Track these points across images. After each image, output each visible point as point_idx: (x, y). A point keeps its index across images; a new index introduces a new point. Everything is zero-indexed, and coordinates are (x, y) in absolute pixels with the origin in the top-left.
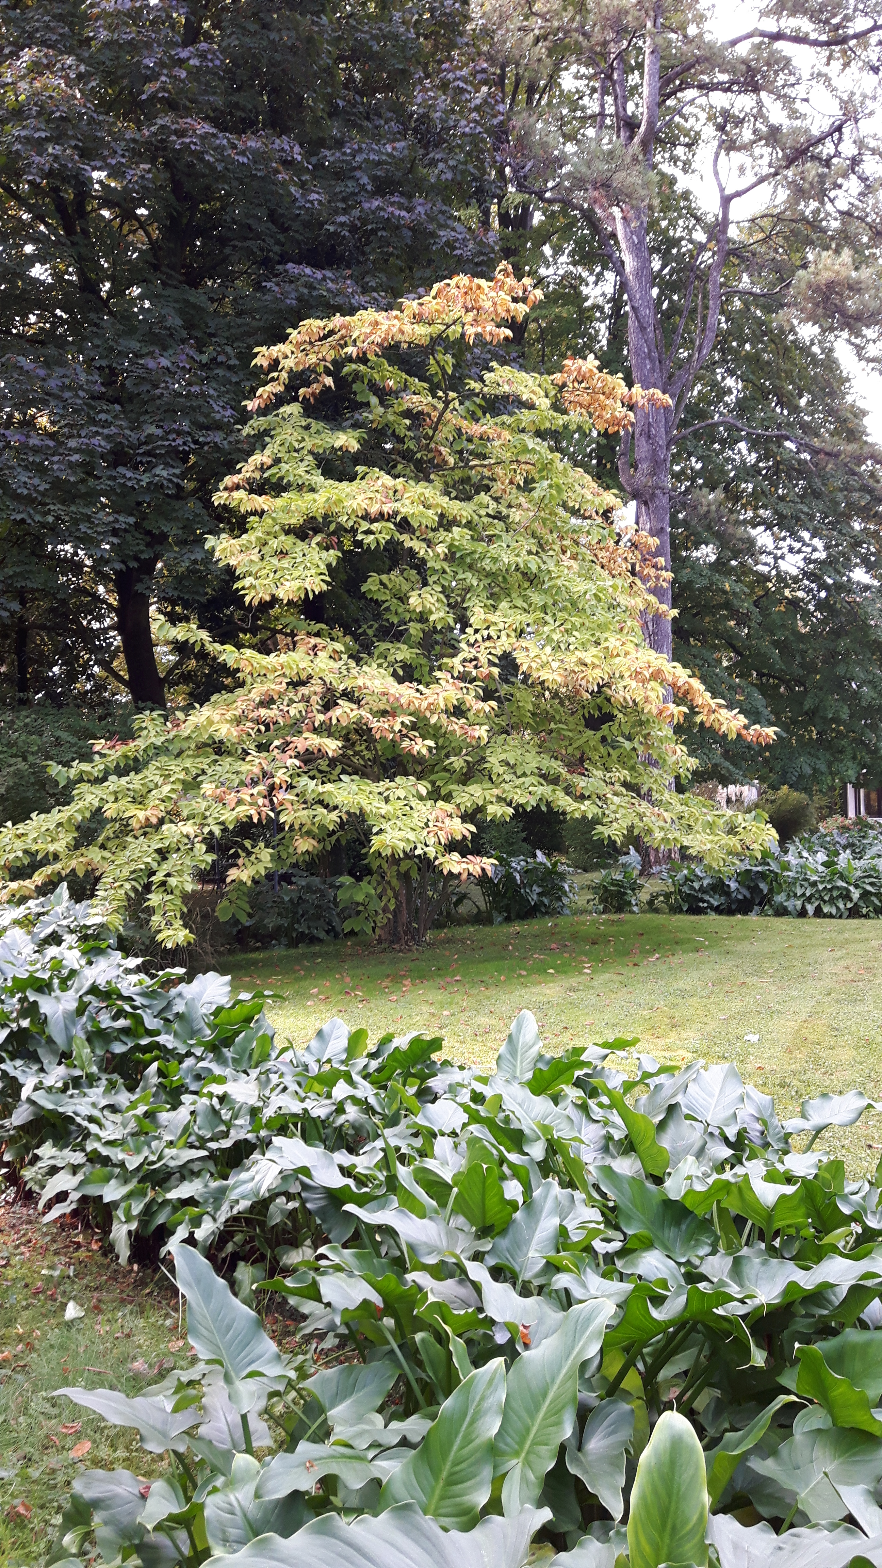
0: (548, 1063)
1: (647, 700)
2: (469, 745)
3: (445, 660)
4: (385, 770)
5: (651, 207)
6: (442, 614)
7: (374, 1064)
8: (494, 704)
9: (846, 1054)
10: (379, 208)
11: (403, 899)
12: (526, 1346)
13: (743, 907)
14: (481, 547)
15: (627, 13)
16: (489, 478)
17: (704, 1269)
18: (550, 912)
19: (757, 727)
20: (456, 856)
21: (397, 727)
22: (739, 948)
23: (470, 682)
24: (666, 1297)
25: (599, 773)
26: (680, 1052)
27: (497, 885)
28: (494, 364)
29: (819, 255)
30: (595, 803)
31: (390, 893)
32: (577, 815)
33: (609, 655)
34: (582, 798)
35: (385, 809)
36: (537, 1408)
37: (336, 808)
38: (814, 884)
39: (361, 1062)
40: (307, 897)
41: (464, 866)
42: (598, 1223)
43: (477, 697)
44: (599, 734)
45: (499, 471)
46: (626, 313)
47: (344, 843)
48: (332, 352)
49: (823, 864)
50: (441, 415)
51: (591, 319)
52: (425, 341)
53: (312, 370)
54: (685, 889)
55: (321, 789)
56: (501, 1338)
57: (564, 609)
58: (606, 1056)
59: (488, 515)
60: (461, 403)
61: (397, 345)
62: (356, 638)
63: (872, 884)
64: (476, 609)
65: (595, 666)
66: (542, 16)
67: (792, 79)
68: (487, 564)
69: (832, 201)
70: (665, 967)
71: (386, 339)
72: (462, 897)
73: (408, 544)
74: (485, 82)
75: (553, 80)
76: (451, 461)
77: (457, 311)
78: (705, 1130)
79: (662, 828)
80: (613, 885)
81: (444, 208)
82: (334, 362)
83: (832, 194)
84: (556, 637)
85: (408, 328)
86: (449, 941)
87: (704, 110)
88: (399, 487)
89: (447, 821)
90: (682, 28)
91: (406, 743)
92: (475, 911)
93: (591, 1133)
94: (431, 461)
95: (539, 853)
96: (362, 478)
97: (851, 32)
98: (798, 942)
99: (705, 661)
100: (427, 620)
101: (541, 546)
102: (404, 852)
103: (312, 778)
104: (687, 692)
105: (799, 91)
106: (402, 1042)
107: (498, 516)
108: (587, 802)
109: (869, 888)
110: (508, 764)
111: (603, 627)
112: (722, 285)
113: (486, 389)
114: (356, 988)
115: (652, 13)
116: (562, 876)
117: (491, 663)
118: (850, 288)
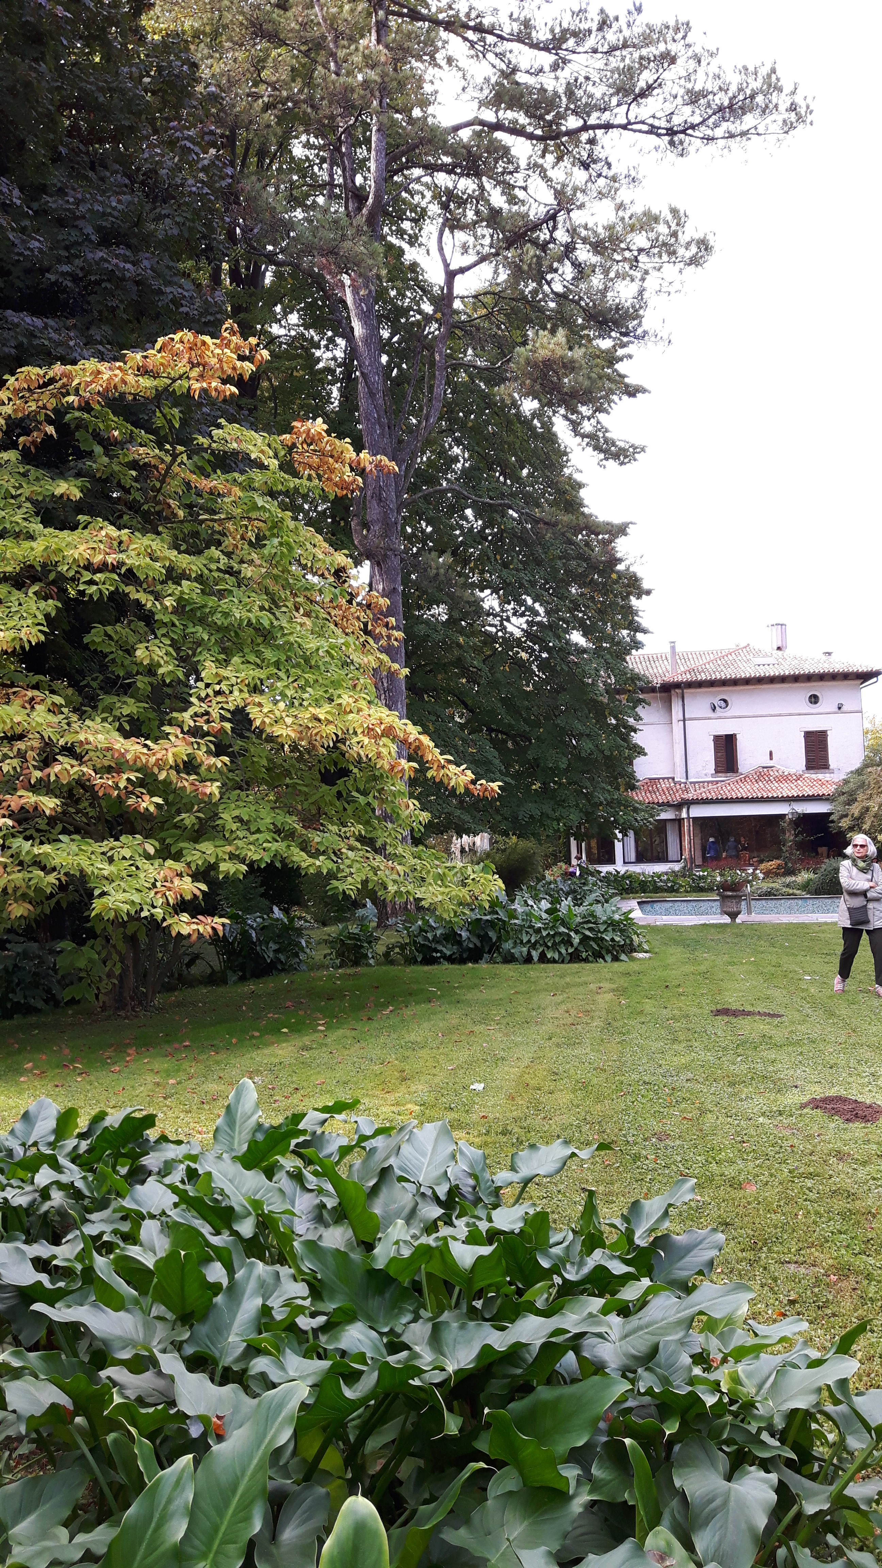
0: (266, 1132)
1: (379, 755)
2: (202, 801)
3: (175, 714)
4: (111, 830)
5: (379, 277)
6: (171, 668)
7: (84, 1145)
8: (226, 759)
9: (564, 1098)
10: (102, 259)
11: (130, 963)
12: (220, 1438)
13: (475, 956)
14: (212, 601)
15: (353, 91)
16: (219, 533)
17: (405, 1338)
18: (286, 969)
19: (483, 782)
20: (185, 917)
21: (122, 785)
22: (469, 996)
23: (202, 737)
24: (361, 1372)
25: (334, 829)
26: (409, 1106)
27: (232, 943)
28: (222, 421)
29: (537, 334)
30: (329, 858)
31: (116, 957)
32: (312, 870)
33: (343, 711)
34: (315, 855)
35: (107, 869)
36: (227, 1505)
37: (54, 869)
38: (538, 931)
39: (70, 1143)
40: (25, 964)
41: (195, 927)
42: (304, 1299)
43: (209, 752)
44: (335, 789)
45: (230, 526)
46: (357, 378)
47: (64, 905)
48: (53, 401)
49: (546, 912)
50: (169, 467)
51: (322, 381)
52: (151, 394)
53: (31, 417)
54: (420, 940)
55: (36, 851)
56: (195, 1431)
57: (298, 665)
58: (325, 1121)
59: (219, 570)
60: (189, 458)
61: (122, 395)
62: (80, 690)
63: (590, 929)
64: (208, 664)
65: (329, 722)
66: (272, 85)
67: (511, 168)
68: (218, 618)
69: (549, 283)
70: (398, 1019)
71: (107, 389)
72: (195, 958)
73: (134, 596)
74: (213, 145)
75: (284, 146)
76: (181, 513)
77: (182, 366)
78: (418, 1190)
79: (395, 881)
80: (350, 938)
81: (171, 264)
82: (55, 410)
83: (549, 277)
84: (290, 693)
85: (130, 379)
86: (179, 1004)
87: (429, 188)
88: (125, 538)
89: (177, 881)
90: (406, 110)
91: (131, 801)
92: (209, 971)
93: (304, 1203)
94: (159, 513)
95: (276, 909)
96: (85, 528)
97: (563, 128)
98: (523, 988)
99: (438, 716)
100: (155, 674)
101: (274, 602)
102: (128, 914)
103: (27, 839)
104: (418, 748)
105: (518, 179)
106: (114, 1119)
107: (230, 571)
108: (321, 858)
109: (588, 933)
110: (241, 820)
111: (336, 684)
112: (449, 356)
113: (214, 445)
114: (73, 1061)
115: (377, 94)
116: (299, 932)
117: (223, 718)
118: (565, 366)
